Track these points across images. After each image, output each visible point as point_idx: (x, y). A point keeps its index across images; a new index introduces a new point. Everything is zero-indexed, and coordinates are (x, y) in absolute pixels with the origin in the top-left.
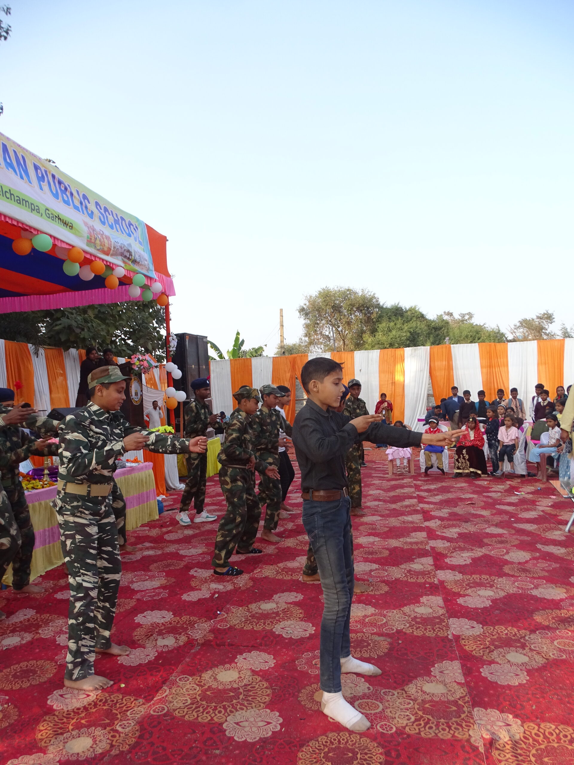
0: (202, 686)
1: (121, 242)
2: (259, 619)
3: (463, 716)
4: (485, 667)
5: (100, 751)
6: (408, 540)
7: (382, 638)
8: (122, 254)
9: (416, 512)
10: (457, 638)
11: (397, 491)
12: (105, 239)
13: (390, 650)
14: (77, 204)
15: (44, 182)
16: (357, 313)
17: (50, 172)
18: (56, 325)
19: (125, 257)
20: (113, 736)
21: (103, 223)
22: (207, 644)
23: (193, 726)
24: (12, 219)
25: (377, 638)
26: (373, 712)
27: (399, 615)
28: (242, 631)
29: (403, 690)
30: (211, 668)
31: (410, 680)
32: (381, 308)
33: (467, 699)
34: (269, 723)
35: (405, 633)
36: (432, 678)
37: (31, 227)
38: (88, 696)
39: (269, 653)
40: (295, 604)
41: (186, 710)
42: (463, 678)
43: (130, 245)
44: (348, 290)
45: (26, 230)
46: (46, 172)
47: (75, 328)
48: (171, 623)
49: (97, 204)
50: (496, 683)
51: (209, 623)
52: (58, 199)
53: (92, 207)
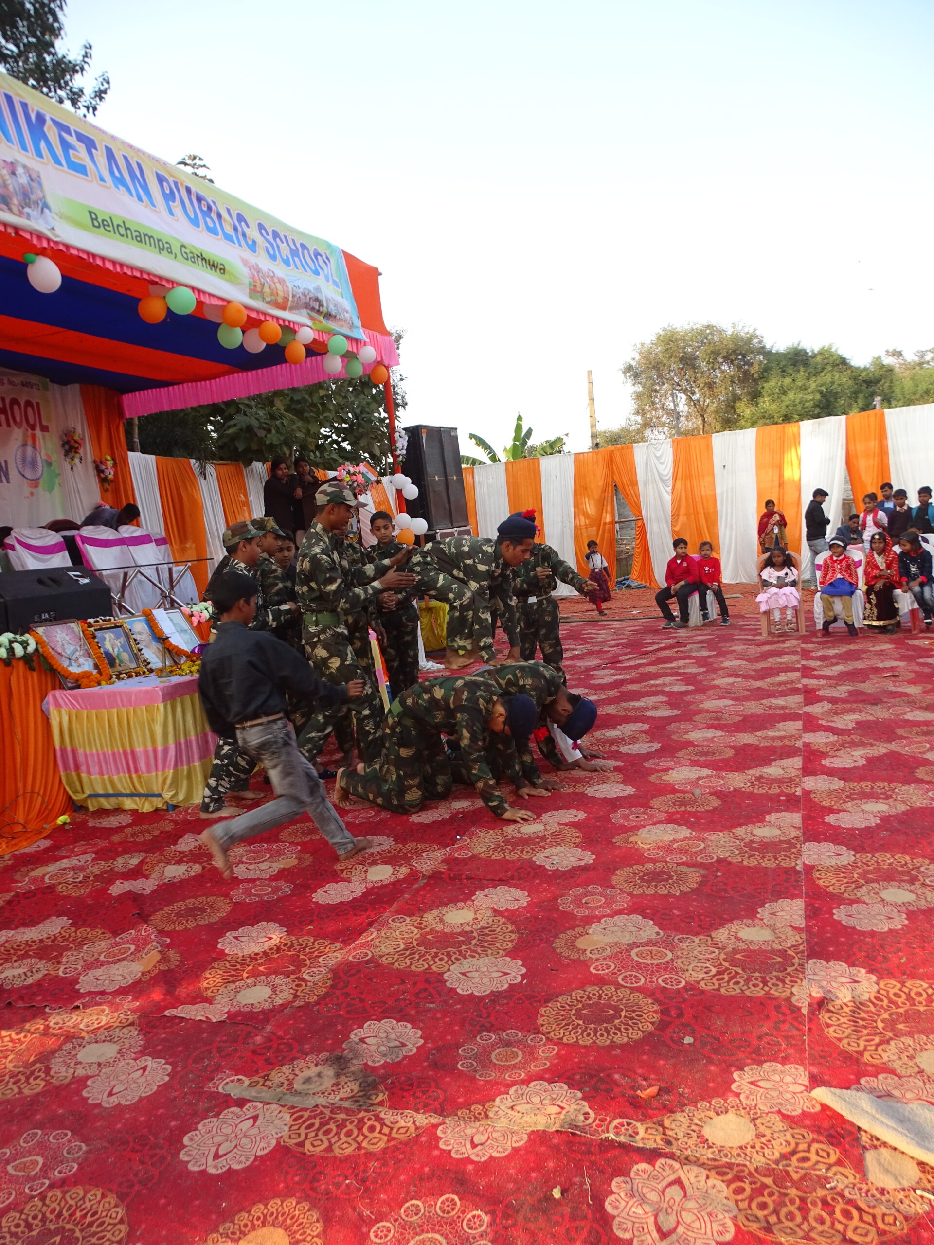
0: (422, 929)
1: (304, 286)
2: (514, 845)
3: (789, 969)
4: (842, 907)
5: (281, 1002)
6: (771, 733)
7: (692, 869)
8: (307, 306)
9: (795, 691)
10: (809, 869)
11: (770, 660)
12: (278, 285)
13: (701, 884)
14: (229, 230)
15: (174, 201)
16: (725, 367)
17: (182, 185)
18: (230, 427)
19: (313, 309)
20: (298, 986)
21: (273, 258)
22: (435, 876)
23: (403, 976)
24: (132, 268)
25: (684, 869)
26: (656, 962)
27: (727, 839)
28: (489, 862)
29: (710, 936)
30: (437, 907)
31: (722, 922)
32: (766, 353)
33: (801, 948)
34: (506, 974)
35: (730, 863)
36: (757, 921)
37: (161, 278)
38: (270, 938)
39: (522, 889)
40: (573, 825)
41: (396, 957)
42: (804, 922)
43: (318, 289)
44: (708, 327)
45: (154, 283)
46: (176, 184)
47: (256, 430)
48: (389, 852)
49: (261, 227)
50: (854, 928)
51: (443, 851)
52: (198, 226)
53: (253, 233)
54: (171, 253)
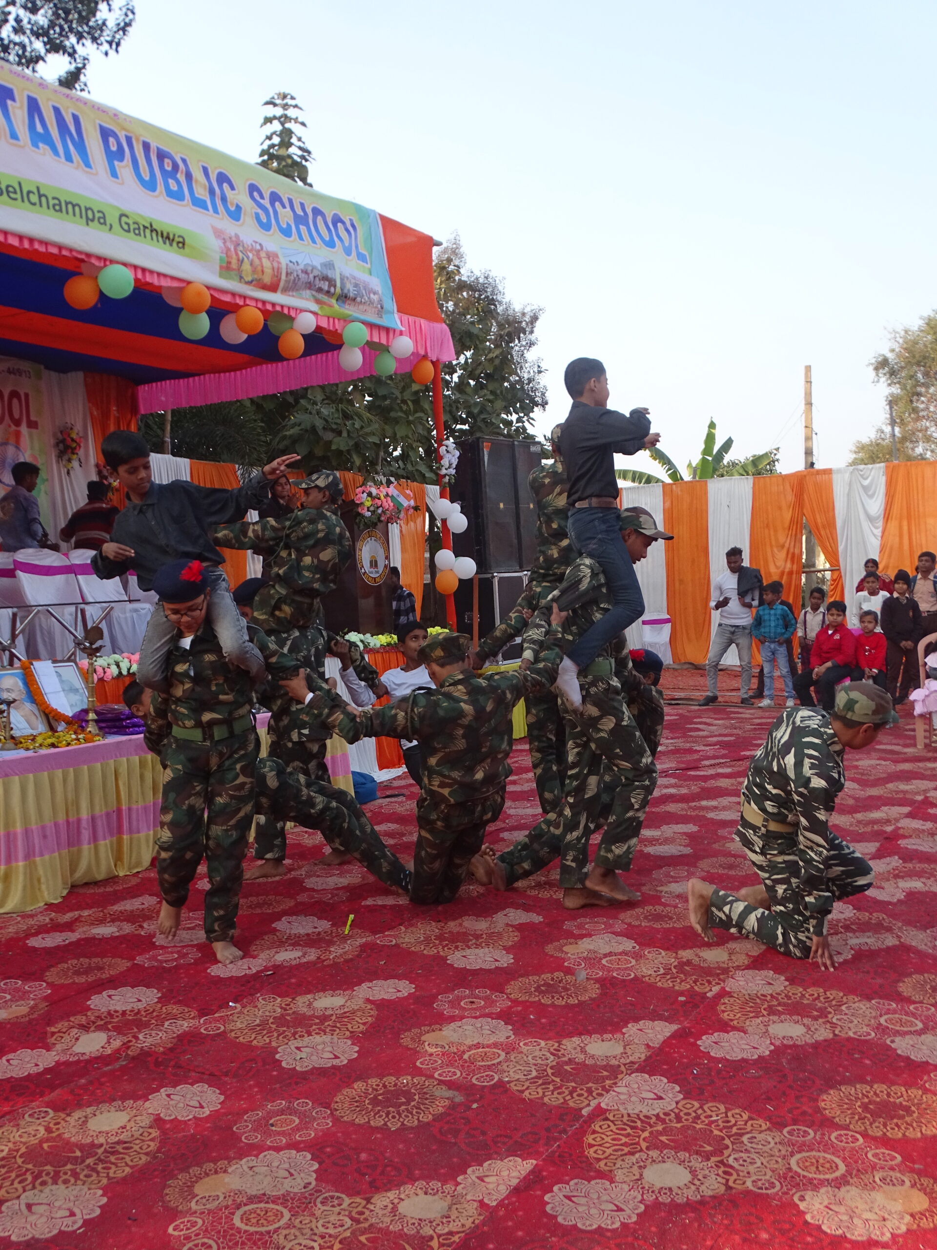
0: (50, 1132)
1: (307, 261)
2: (283, 1024)
4: (574, 1182)
7: (450, 1093)
8: (310, 286)
10: (596, 1115)
11: (890, 785)
12: (265, 260)
13: (438, 1118)
14: (201, 193)
15: (121, 158)
17: (137, 140)
19: (320, 290)
21: (266, 227)
24: (46, 244)
25: (441, 1091)
27: (542, 1052)
28: (228, 1045)
29: (369, 1199)
30: (100, 1103)
31: (403, 1181)
33: (456, 1237)
34: (72, 1215)
35: (507, 1091)
36: (448, 1186)
37: (89, 255)
39: (223, 1092)
40: (381, 1004)
42: (503, 1196)
45: (82, 261)
46: (129, 140)
47: (321, 432)
48: (137, 1013)
50: (553, 1218)
51: (194, 1022)
52: (153, 190)
53: (240, 196)
54: (105, 223)
